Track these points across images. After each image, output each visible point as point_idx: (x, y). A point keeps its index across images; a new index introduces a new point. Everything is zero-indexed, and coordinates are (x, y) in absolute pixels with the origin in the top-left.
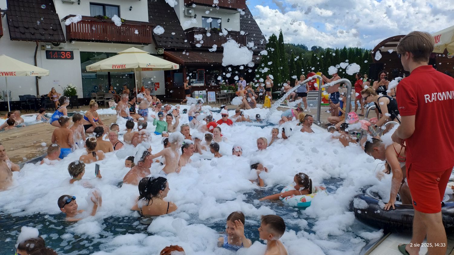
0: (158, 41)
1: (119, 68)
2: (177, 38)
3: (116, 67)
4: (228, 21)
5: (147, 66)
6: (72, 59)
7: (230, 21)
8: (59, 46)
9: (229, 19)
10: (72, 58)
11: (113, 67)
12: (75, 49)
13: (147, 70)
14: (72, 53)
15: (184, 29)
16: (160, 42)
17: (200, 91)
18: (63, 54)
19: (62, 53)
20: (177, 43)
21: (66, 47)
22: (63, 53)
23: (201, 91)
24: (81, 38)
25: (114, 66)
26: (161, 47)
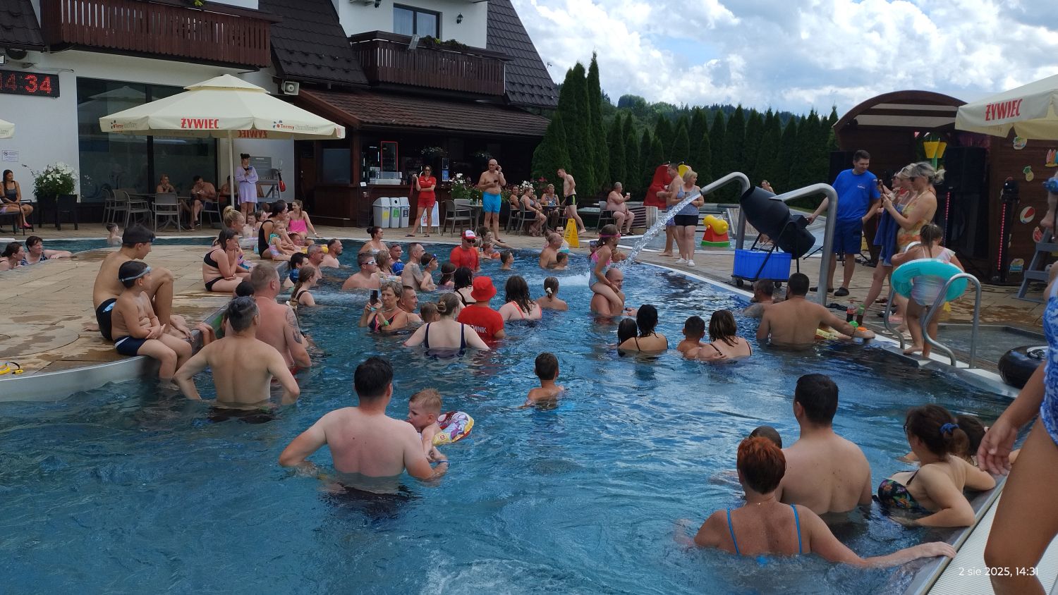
0: (285, 61)
1: (199, 128)
2: (332, 57)
3: (193, 125)
4: (459, 22)
5: (274, 126)
6: (56, 97)
7: (463, 20)
8: (25, 60)
9: (460, 16)
10: (55, 93)
11: (184, 123)
12: (63, 70)
13: (252, 137)
14: (55, 79)
15: (349, 35)
16: (289, 63)
17: (394, 199)
18: (31, 82)
19: (28, 78)
20: (332, 70)
21: (41, 63)
22: (32, 80)
23: (397, 199)
24: (87, 43)
25: (186, 122)
26: (293, 78)
